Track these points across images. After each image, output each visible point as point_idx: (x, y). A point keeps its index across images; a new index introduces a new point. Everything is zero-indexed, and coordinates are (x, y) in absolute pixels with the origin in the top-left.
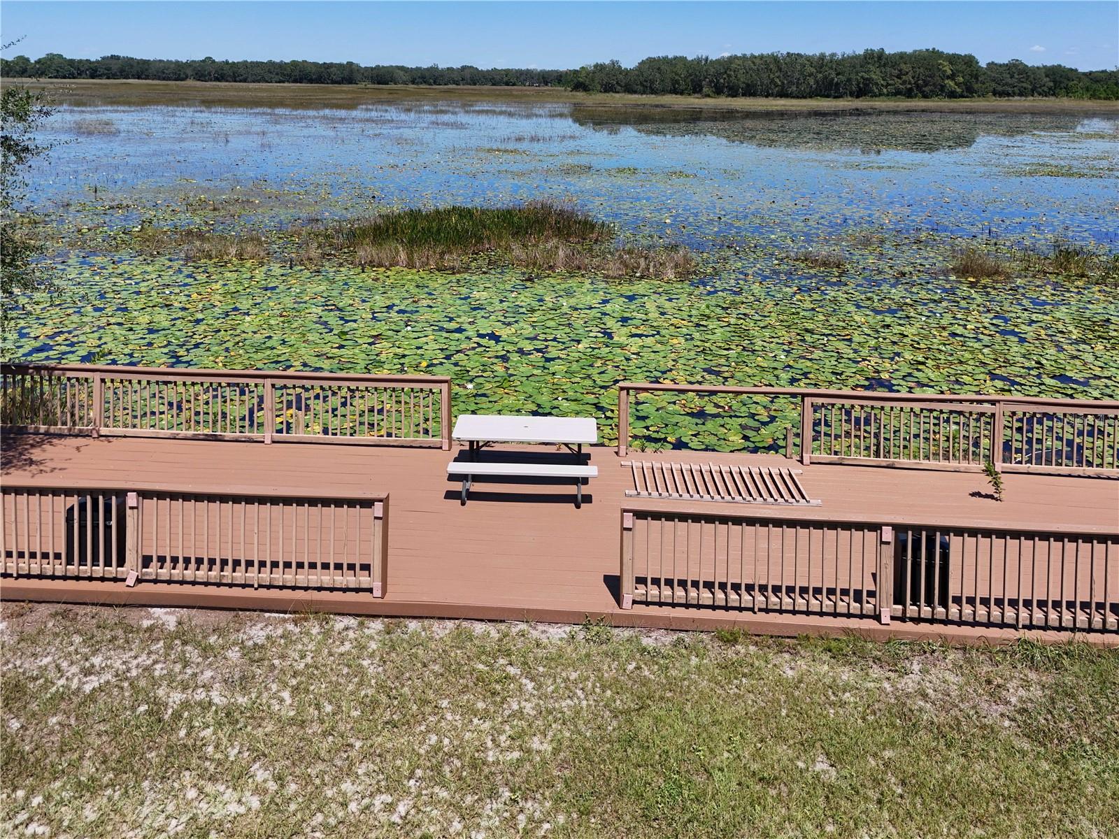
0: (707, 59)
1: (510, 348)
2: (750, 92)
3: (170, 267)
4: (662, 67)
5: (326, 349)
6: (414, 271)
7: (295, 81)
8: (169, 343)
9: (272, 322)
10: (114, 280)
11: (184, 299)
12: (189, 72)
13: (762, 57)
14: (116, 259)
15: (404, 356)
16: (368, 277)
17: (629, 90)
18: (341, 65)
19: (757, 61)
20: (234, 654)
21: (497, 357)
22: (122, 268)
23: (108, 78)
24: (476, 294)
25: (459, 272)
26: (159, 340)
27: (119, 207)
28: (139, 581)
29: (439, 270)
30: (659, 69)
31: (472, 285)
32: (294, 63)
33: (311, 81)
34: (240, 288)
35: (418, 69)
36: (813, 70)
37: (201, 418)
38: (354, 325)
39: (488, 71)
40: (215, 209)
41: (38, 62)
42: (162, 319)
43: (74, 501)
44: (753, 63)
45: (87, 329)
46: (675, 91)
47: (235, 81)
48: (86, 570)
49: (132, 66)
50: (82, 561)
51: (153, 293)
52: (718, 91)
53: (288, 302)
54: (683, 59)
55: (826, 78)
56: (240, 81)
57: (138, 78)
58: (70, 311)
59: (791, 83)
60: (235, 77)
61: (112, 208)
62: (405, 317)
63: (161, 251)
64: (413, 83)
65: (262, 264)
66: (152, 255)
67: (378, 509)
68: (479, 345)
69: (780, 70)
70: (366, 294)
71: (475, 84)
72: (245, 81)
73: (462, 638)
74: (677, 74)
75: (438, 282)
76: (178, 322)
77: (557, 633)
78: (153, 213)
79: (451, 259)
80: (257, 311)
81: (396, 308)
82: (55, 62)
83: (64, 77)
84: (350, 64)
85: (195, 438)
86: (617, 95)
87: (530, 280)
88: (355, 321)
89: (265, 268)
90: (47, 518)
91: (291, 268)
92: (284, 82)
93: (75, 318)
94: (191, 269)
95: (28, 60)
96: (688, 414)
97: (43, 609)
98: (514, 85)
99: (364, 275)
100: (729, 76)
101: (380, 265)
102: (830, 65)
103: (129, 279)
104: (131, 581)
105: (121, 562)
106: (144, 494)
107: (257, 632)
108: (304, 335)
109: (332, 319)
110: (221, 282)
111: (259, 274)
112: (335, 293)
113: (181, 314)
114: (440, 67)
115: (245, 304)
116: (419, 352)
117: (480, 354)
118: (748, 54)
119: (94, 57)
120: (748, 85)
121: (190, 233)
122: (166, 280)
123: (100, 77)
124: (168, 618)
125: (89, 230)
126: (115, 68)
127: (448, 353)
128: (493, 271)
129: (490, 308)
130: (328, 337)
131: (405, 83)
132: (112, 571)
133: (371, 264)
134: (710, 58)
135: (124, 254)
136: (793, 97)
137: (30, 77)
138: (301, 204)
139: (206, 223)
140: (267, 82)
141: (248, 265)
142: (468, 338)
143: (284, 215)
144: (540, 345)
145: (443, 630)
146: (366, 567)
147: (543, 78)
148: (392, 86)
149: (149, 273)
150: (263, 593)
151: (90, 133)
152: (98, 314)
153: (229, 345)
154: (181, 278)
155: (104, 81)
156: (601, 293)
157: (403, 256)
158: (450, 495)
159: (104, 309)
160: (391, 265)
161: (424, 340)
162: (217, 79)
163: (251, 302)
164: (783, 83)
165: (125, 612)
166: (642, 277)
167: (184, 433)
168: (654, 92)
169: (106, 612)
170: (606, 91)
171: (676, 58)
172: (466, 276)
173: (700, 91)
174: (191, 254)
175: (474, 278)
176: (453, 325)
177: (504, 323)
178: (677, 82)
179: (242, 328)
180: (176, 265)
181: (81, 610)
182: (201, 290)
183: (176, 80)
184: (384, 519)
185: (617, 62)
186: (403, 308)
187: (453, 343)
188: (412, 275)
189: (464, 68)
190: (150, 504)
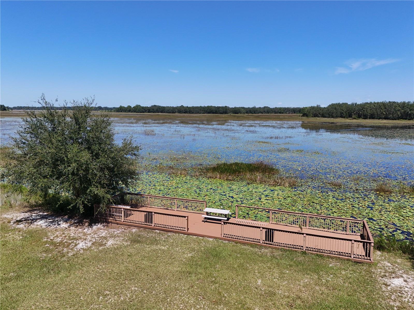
0: (356, 104)
1: (235, 200)
2: (372, 117)
3: (165, 176)
4: (337, 107)
5: (194, 197)
6: (220, 180)
7: (208, 113)
8: (163, 193)
9: (185, 190)
10: (153, 178)
11: (167, 184)
12: (176, 111)
13: (378, 103)
14: (153, 173)
15: (210, 200)
16: (208, 181)
17: (323, 116)
18: (223, 107)
19: (376, 105)
20: (166, 236)
21: (231, 202)
22: (155, 175)
23: (153, 113)
24: (233, 187)
25: (232, 181)
26: (161, 192)
27: (155, 159)
28: (154, 226)
29: (226, 180)
30: (335, 108)
31: (233, 184)
32: (208, 107)
33: (213, 113)
34: (179, 182)
35: (249, 108)
36: (400, 108)
37: (165, 206)
38: (202, 192)
39: (273, 108)
40: (177, 161)
41: (134, 107)
42: (162, 188)
43: (146, 213)
44: (375, 106)
45: (147, 189)
46: (342, 117)
47: (190, 113)
48: (147, 224)
49: (160, 109)
50: (147, 222)
51: (161, 182)
52: (359, 117)
53: (189, 186)
54: (346, 104)
55: (405, 111)
56: (191, 113)
57: (162, 113)
58: (144, 185)
59: (390, 114)
60: (190, 112)
61: (153, 159)
62: (214, 191)
63: (163, 171)
64: (247, 113)
65: (185, 176)
66: (161, 173)
67: (186, 218)
68: (228, 199)
69: (386, 108)
70: (207, 185)
71: (268, 113)
72: (193, 113)
73: (197, 238)
74: (342, 110)
75: (225, 183)
76: (165, 189)
77: (211, 239)
78: (162, 161)
79: (230, 178)
80: (182, 188)
81: (213, 189)
82: (139, 107)
83: (141, 112)
84: (226, 107)
85: (164, 209)
86: (318, 118)
87: (249, 184)
88: (202, 191)
89: (186, 177)
90: (142, 215)
91: (192, 177)
92: (205, 113)
93: (145, 187)
94: (170, 177)
95: (131, 107)
96: (267, 217)
97: (142, 228)
98: (283, 113)
99: (208, 180)
100: (364, 111)
101: (213, 178)
102: (407, 106)
103: (156, 178)
104: (153, 226)
105: (152, 223)
106: (155, 213)
107: (170, 234)
108: (191, 194)
109: (198, 191)
110: (175, 180)
111: (184, 179)
112: (200, 184)
113: (166, 187)
114: (256, 107)
115: (180, 186)
116: (214, 199)
117: (227, 201)
118: (373, 102)
119: (149, 106)
120: (371, 114)
121: (170, 167)
122: (164, 179)
123: (151, 112)
124: (158, 231)
125: (148, 165)
126: (155, 109)
127: (220, 200)
128: (240, 181)
129: (234, 191)
130: (196, 194)
131: (244, 113)
132: (151, 224)
133: (211, 177)
134: (357, 103)
135: (155, 172)
136: (391, 119)
137: (132, 112)
138: (199, 160)
139: (174, 164)
140: (199, 113)
141: (182, 176)
142: (226, 197)
143: (194, 162)
144: (242, 200)
145: (194, 237)
146: (185, 228)
147: (294, 111)
148: (239, 115)
149: (160, 177)
150: (171, 229)
151: (148, 135)
152: (149, 186)
153: (175, 195)
154: (167, 179)
155: (152, 114)
156: (265, 189)
157: (218, 176)
158: (203, 221)
159: (151, 185)
160: (215, 178)
161: (216, 197)
162: (185, 113)
163: (181, 185)
164: (386, 114)
165: (152, 230)
166: (279, 185)
167: (162, 208)
168: (333, 117)
169: (150, 230)
170: (315, 117)
171: (343, 104)
172: (233, 182)
173: (351, 117)
174: (170, 173)
175: (235, 182)
176: (224, 194)
177: (236, 194)
178: (343, 113)
179: (178, 191)
180: (166, 175)
181: (147, 229)
182: (171, 182)
183: (172, 113)
184: (188, 219)
185: (319, 106)
186: (214, 189)
187: (222, 198)
188: (219, 181)
189: (265, 107)
190: (156, 214)
